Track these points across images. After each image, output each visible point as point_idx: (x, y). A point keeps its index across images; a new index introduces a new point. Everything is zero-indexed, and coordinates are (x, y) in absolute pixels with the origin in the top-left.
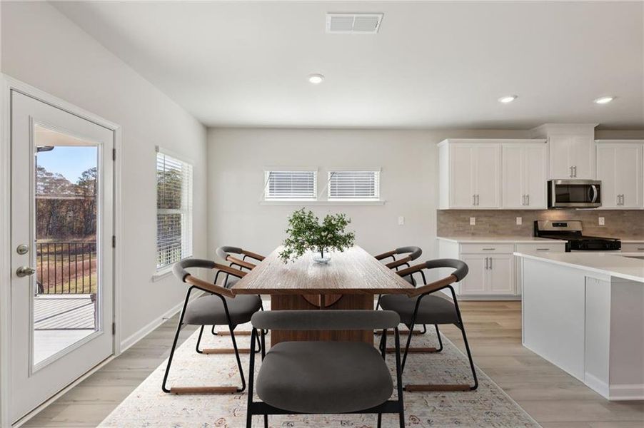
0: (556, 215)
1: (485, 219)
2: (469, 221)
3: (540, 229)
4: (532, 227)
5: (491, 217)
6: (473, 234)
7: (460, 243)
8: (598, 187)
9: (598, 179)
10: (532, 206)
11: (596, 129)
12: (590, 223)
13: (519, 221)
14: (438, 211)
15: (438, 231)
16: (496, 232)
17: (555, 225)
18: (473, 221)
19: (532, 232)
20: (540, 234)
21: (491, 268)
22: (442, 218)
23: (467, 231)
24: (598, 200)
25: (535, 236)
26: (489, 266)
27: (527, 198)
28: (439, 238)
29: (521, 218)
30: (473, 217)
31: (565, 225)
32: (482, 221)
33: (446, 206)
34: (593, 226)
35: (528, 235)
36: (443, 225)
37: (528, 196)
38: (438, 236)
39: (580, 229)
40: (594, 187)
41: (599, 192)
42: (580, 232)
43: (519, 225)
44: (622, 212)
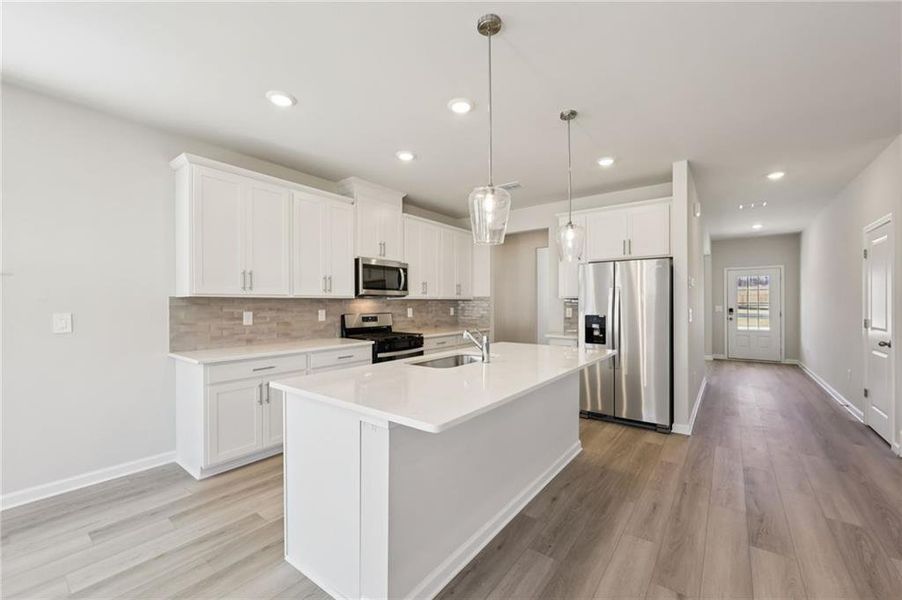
0: (366, 307)
1: (269, 315)
2: (241, 319)
3: (347, 326)
4: (339, 324)
5: (278, 310)
6: (249, 341)
7: (206, 365)
8: (405, 270)
9: (406, 262)
10: (336, 294)
11: (404, 199)
12: (400, 315)
13: (322, 315)
14: (172, 299)
15: (171, 341)
16: (287, 335)
17: (365, 319)
18: (248, 318)
19: (338, 331)
20: (349, 333)
21: (268, 400)
22: (182, 315)
23: (237, 337)
24: (405, 288)
25: (342, 337)
26: (265, 397)
27: (328, 280)
28: (172, 355)
29: (324, 311)
30: (249, 310)
31: (375, 319)
32: (265, 318)
33: (185, 290)
34: (402, 318)
35: (334, 336)
36: (183, 329)
37: (330, 278)
38: (173, 350)
39: (390, 324)
40: (401, 271)
41: (406, 276)
42: (389, 327)
43: (322, 322)
44: (427, 301)
